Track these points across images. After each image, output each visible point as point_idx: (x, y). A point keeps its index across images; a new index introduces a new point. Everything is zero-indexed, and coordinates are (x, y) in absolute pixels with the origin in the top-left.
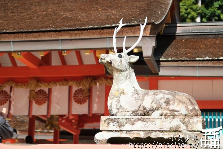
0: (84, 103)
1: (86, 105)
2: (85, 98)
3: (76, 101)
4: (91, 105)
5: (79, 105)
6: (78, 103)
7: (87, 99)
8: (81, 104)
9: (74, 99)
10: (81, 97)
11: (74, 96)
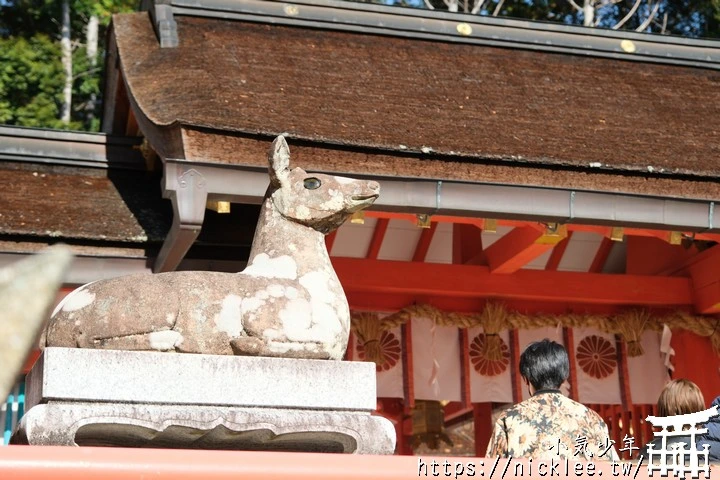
0: (606, 376)
1: (613, 379)
2: (608, 363)
3: (586, 370)
4: (626, 383)
5: (594, 379)
6: (592, 375)
7: (614, 365)
8: (599, 377)
9: (581, 364)
10: (597, 360)
11: (579, 356)
